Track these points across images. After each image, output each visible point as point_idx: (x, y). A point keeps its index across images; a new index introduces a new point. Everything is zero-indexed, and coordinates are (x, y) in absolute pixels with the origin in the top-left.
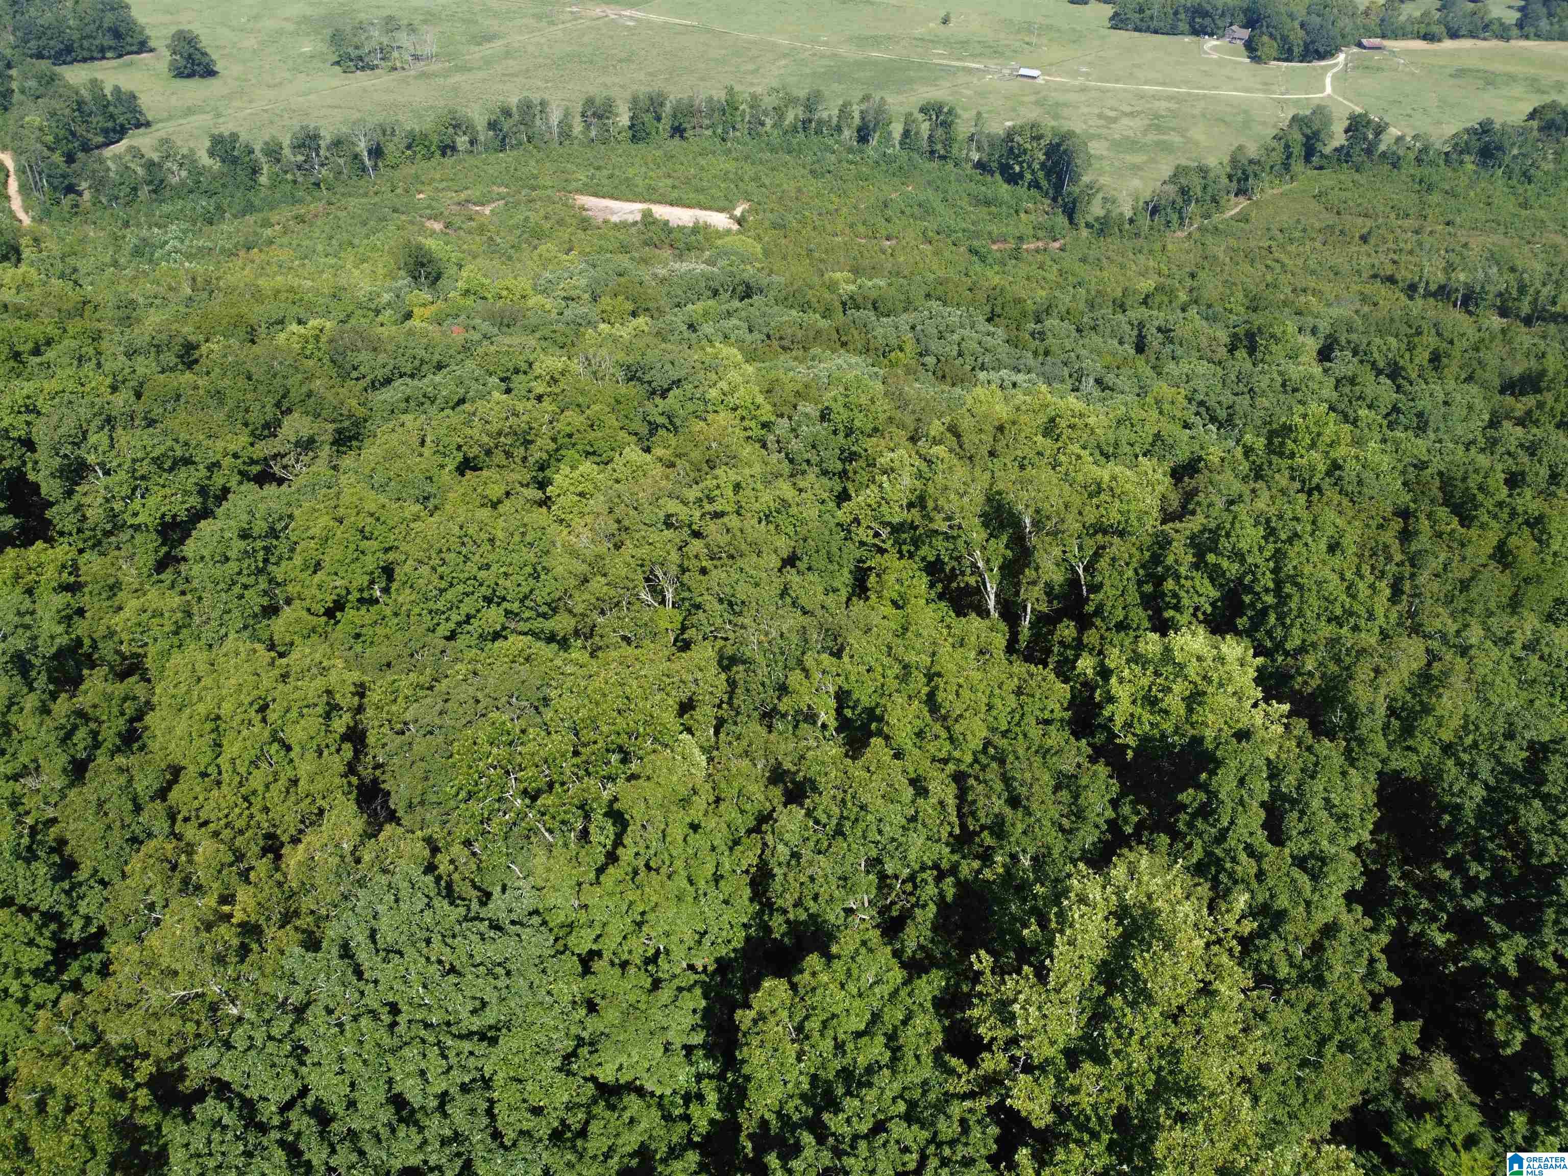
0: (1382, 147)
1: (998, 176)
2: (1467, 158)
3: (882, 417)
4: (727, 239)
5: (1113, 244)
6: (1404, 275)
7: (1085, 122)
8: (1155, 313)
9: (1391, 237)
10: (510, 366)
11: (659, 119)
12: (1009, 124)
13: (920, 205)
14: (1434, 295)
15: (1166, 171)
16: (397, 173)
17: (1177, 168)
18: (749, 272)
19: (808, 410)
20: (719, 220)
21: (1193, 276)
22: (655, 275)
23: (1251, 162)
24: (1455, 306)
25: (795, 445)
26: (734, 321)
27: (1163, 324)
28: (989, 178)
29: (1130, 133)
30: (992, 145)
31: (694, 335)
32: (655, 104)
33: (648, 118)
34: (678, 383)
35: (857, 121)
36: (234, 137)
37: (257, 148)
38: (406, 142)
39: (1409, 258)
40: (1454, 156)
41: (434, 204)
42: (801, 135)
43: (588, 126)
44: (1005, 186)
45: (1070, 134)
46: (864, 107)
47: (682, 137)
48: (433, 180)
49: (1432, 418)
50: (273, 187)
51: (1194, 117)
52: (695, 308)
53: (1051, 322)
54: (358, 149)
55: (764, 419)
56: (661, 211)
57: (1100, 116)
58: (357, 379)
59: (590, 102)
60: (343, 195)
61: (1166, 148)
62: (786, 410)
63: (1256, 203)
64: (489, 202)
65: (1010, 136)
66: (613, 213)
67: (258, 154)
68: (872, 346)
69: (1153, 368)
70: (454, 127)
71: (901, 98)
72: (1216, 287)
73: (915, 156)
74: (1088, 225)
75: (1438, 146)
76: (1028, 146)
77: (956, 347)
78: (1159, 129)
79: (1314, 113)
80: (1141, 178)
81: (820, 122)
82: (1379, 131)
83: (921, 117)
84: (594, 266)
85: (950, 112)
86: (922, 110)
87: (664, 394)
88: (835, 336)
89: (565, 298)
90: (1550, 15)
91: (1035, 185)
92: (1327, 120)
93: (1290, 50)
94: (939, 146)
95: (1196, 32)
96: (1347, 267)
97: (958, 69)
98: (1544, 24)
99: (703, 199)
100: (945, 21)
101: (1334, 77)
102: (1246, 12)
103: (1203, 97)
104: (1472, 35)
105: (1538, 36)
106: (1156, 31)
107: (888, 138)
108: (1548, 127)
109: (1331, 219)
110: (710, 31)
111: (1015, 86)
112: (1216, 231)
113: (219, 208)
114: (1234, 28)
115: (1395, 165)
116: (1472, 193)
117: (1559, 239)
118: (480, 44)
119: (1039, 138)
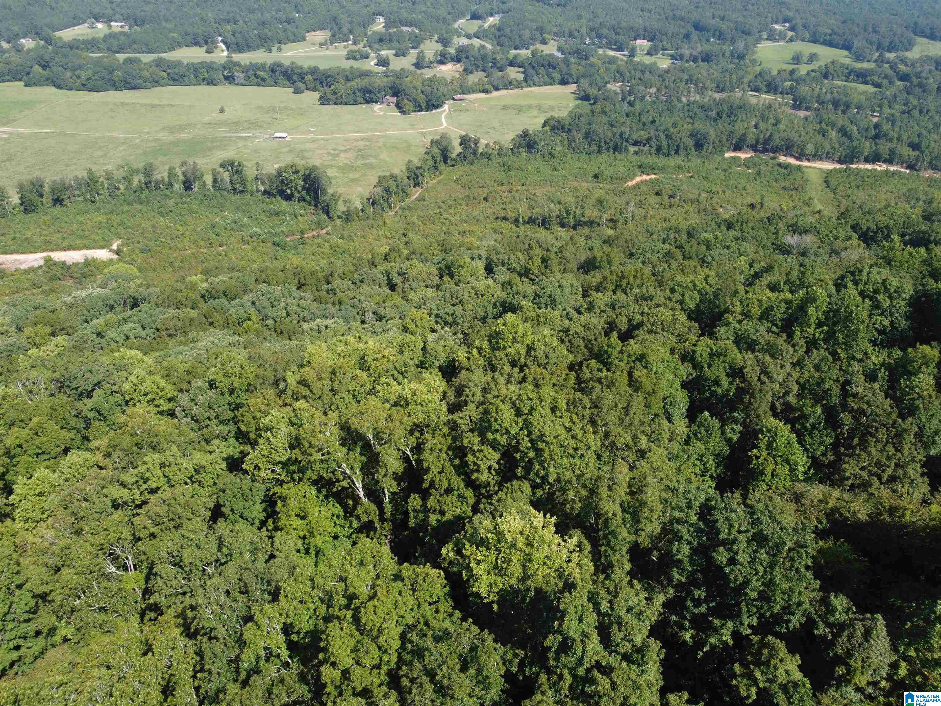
0: (480, 150)
1: (278, 197)
2: (521, 150)
3: (252, 376)
4: (111, 268)
5: (356, 225)
6: (511, 215)
7: (320, 159)
8: (393, 264)
9: (498, 196)
11: (41, 196)
12: (276, 166)
13: (235, 222)
14: (528, 223)
15: (375, 181)
17: (379, 177)
18: (133, 288)
19: (200, 384)
20: (103, 254)
21: (405, 235)
22: (65, 303)
23: (417, 168)
24: (539, 226)
25: (196, 411)
26: (130, 325)
27: (400, 270)
28: (273, 199)
29: (347, 161)
30: (270, 180)
31: (103, 340)
32: (36, 186)
33: (33, 196)
34: (98, 384)
35: (181, 178)
39: (510, 206)
40: (516, 150)
42: (146, 191)
44: (284, 202)
45: (315, 168)
46: (183, 169)
47: (61, 204)
49: (557, 297)
51: (380, 148)
52: (98, 322)
53: (337, 282)
55: (169, 396)
56: (58, 256)
57: (328, 154)
61: (371, 167)
62: (184, 386)
63: (426, 190)
65: (279, 174)
66: (21, 263)
68: (230, 322)
69: (403, 297)
71: (207, 160)
72: (419, 239)
73: (225, 193)
74: (339, 217)
75: (506, 146)
76: (292, 178)
77: (284, 311)
78: (364, 157)
79: (441, 137)
80: (361, 186)
81: (157, 182)
82: (476, 142)
83: (221, 170)
84: (14, 305)
85: (239, 165)
86: (221, 166)
87: (90, 396)
88: (204, 320)
90: (537, 74)
91: (302, 199)
92: (449, 140)
93: (420, 106)
94: (238, 185)
95: (368, 102)
96: (482, 216)
97: (237, 138)
98: (536, 78)
99: (86, 242)
100: (222, 111)
101: (446, 117)
102: (391, 88)
103: (382, 136)
104: (505, 88)
105: (535, 85)
106: (346, 104)
107: (204, 185)
108: (553, 129)
109: (466, 192)
110: (65, 134)
111: (274, 144)
112: (410, 208)
114: (388, 97)
115: (489, 158)
116: (530, 168)
117: (576, 184)
119: (297, 172)
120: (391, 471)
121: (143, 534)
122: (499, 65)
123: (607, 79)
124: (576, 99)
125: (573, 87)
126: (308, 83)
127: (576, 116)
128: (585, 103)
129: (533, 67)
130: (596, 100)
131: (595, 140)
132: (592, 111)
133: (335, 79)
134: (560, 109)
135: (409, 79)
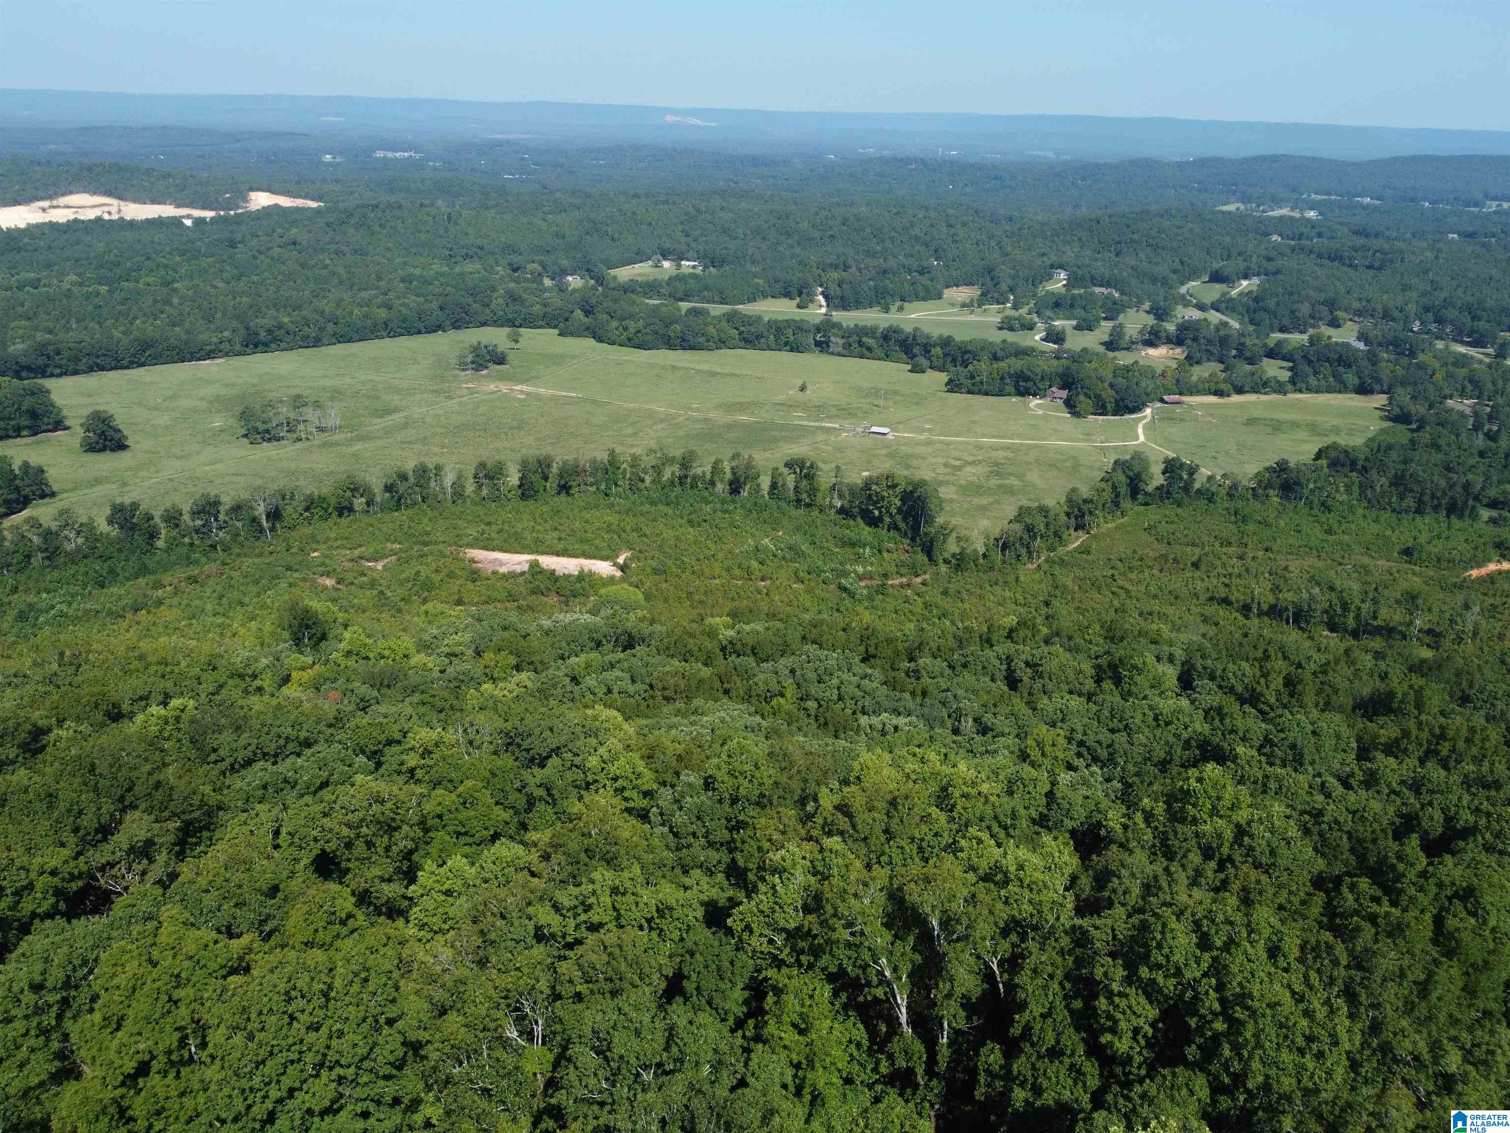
0: (1197, 485)
1: (859, 520)
2: (1271, 492)
3: (768, 782)
4: (610, 588)
5: (971, 578)
6: (1238, 597)
7: (934, 471)
8: (1021, 647)
9: (1218, 563)
10: (383, 738)
11: (546, 478)
12: (865, 474)
13: (790, 548)
14: (1267, 614)
15: (1011, 511)
16: (295, 534)
17: (1021, 508)
18: (631, 621)
19: (692, 779)
20: (603, 568)
21: (1047, 604)
22: (541, 627)
23: (1085, 501)
24: (1288, 623)
25: (679, 818)
26: (617, 673)
27: (1030, 658)
28: (852, 522)
29: (975, 479)
30: (852, 493)
31: (577, 688)
32: (543, 465)
33: (535, 478)
34: (557, 751)
35: (728, 475)
36: (135, 506)
37: (157, 515)
38: (304, 504)
39: (1239, 581)
40: (1260, 491)
41: (327, 561)
42: (678, 489)
43: (480, 486)
44: (867, 529)
45: (923, 483)
46: (734, 464)
47: (568, 493)
48: (328, 539)
49: (1306, 751)
50: (168, 550)
51: (1029, 464)
52: (577, 662)
53: (925, 661)
54: (256, 513)
55: (646, 788)
56: (548, 562)
57: (946, 465)
58: (216, 762)
59: (482, 465)
60: (238, 555)
61: (1008, 491)
62: (670, 778)
63: (1094, 536)
64: (382, 558)
65: (867, 485)
66: (501, 564)
67: (157, 520)
68: (754, 693)
69: (1028, 703)
70: (352, 490)
71: (768, 455)
72: (1070, 614)
73: (784, 504)
74: (946, 561)
75: (1245, 482)
76: (885, 494)
77: (836, 691)
78: (1000, 475)
79: (1133, 458)
80: (989, 518)
81: (695, 478)
82: (1192, 471)
83: (786, 471)
84: (480, 620)
85: (812, 466)
86: (786, 465)
87: (542, 765)
88: (717, 684)
89: (448, 655)
90: (1316, 373)
91: (894, 527)
92: (1145, 464)
93: (1104, 406)
94: (805, 496)
95: (1022, 393)
96: (1185, 592)
97: (817, 428)
98: (1313, 381)
99: (587, 549)
100: (803, 389)
101: (1145, 428)
102: (1061, 376)
103: (1035, 447)
104: (1254, 390)
105: (1309, 390)
106: (986, 394)
107: (758, 489)
108: (1334, 464)
109: (1163, 549)
110: (593, 402)
111: (868, 442)
112: (1062, 562)
113: (112, 571)
114: (1054, 389)
115: (1211, 500)
116: (1282, 523)
117: (1366, 560)
118: (381, 417)
119: (894, 486)
120: (959, 991)
121: (566, 990)
122: (1248, 354)
123: (1447, 392)
124: (1381, 418)
125: (1380, 400)
126: (934, 359)
127: (1381, 448)
128: (1400, 426)
129: (1310, 362)
130: (1422, 423)
131: (1412, 491)
132: (1412, 442)
133: (975, 356)
134: (1351, 433)
135: (1093, 365)
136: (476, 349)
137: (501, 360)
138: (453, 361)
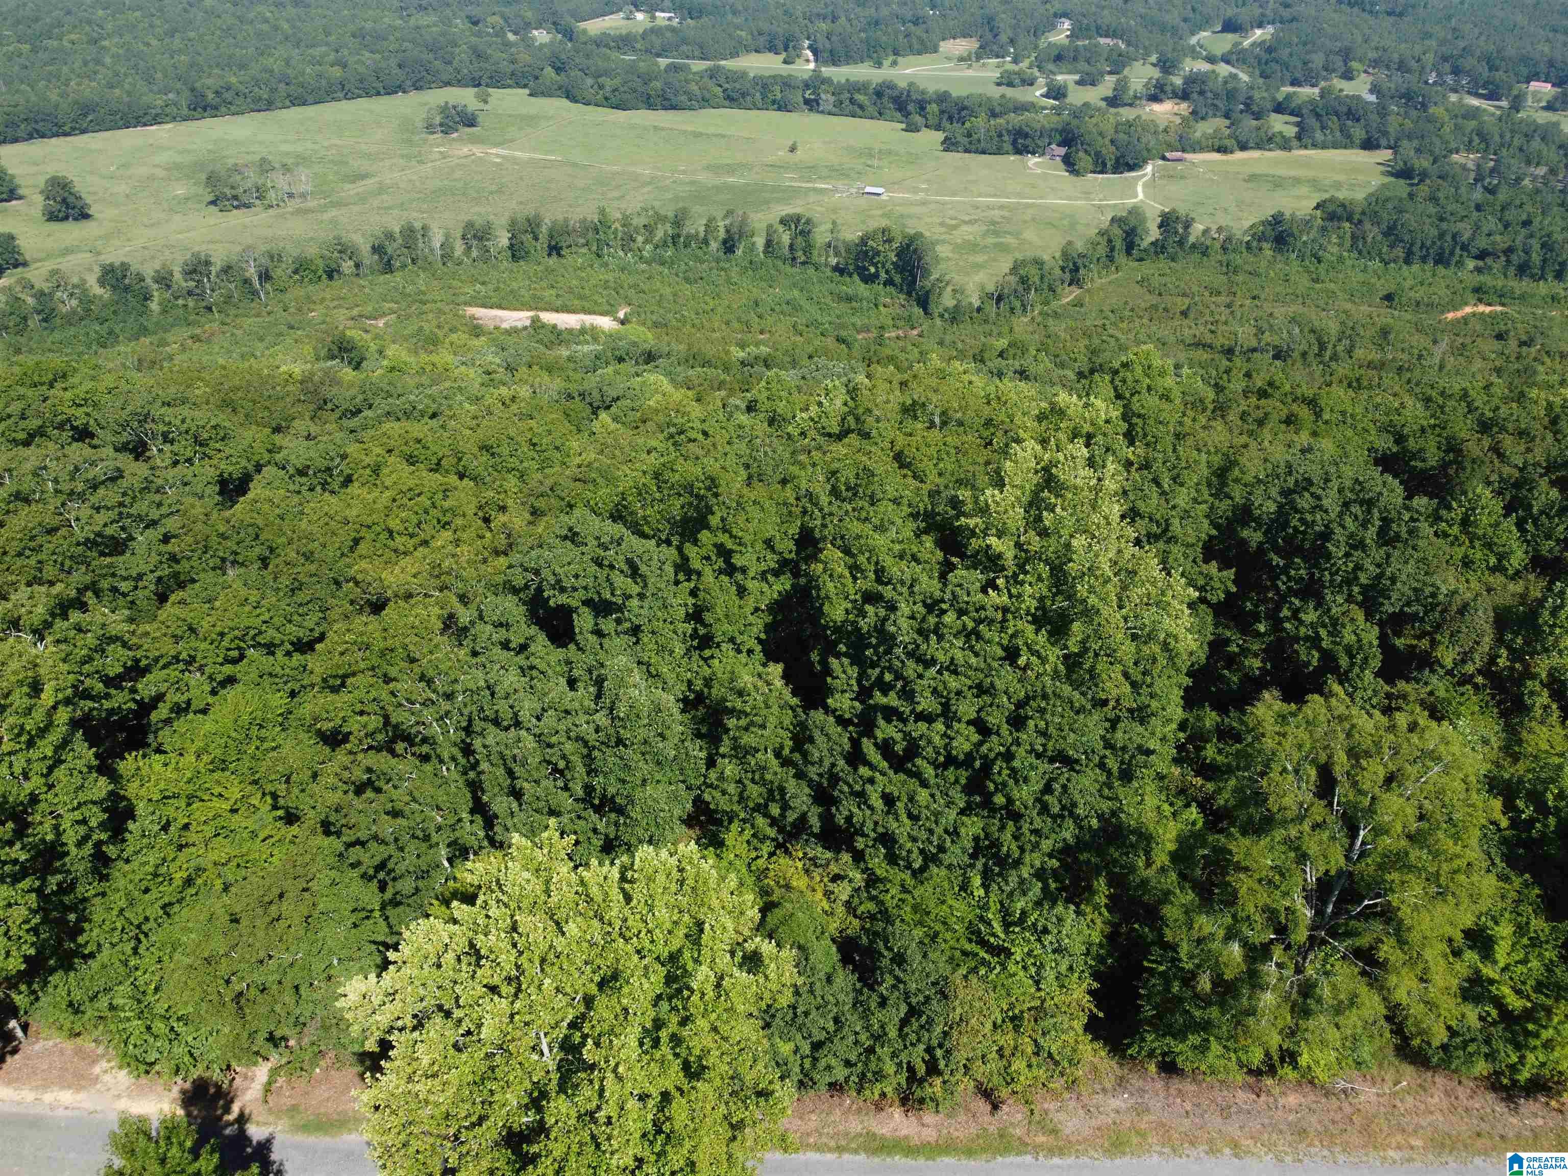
0: (1192, 239)
1: (855, 277)
2: (1265, 245)
5: (965, 329)
6: (1220, 341)
7: (929, 230)
9: (1206, 311)
11: (536, 239)
12: (861, 231)
13: (788, 304)
15: (1005, 265)
16: (288, 296)
17: (1015, 262)
20: (605, 323)
23: (1080, 255)
28: (847, 279)
29: (971, 237)
30: (848, 250)
32: (532, 226)
33: (526, 238)
35: (722, 234)
36: (125, 267)
37: (148, 276)
38: (292, 267)
39: (1225, 327)
40: (1255, 244)
41: (328, 319)
42: (671, 248)
43: (469, 248)
44: (863, 285)
45: (919, 235)
46: (727, 222)
47: (559, 255)
48: (323, 299)
50: (164, 312)
51: (1025, 222)
54: (247, 275)
56: (548, 317)
57: (942, 225)
59: (470, 225)
60: (236, 316)
61: (1003, 248)
63: (1088, 291)
64: (381, 316)
65: (863, 241)
66: (502, 321)
70: (340, 252)
73: (779, 263)
74: (941, 315)
75: (1239, 236)
76: (881, 249)
78: (996, 233)
79: (1130, 212)
80: (985, 274)
81: (688, 236)
82: (1187, 226)
83: (781, 229)
85: (807, 222)
86: (782, 222)
90: (1323, 128)
91: (889, 282)
92: (1143, 220)
93: (1104, 164)
94: (800, 253)
95: (1018, 152)
96: (1172, 339)
97: (809, 189)
98: (1319, 136)
99: (587, 305)
100: (793, 149)
101: (1145, 186)
102: (1061, 132)
103: (1032, 205)
104: (1259, 147)
105: (1315, 146)
106: (984, 152)
107: (752, 247)
108: (1332, 217)
109: (1154, 299)
110: (575, 165)
111: (863, 202)
112: (1056, 315)
113: (111, 332)
114: (1053, 146)
115: (1204, 253)
116: (1272, 274)
117: (1348, 306)
118: (354, 182)
119: (889, 241)
122: (1255, 108)
123: (1453, 145)
124: (1383, 173)
125: (1385, 155)
126: (930, 117)
127: (1377, 200)
128: (1402, 182)
129: (1318, 116)
130: (1424, 175)
131: (1402, 241)
132: (1411, 196)
133: (973, 114)
134: (1352, 187)
135: (1094, 120)
136: (444, 109)
137: (470, 121)
138: (420, 124)
